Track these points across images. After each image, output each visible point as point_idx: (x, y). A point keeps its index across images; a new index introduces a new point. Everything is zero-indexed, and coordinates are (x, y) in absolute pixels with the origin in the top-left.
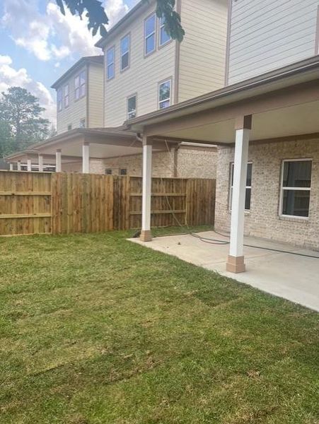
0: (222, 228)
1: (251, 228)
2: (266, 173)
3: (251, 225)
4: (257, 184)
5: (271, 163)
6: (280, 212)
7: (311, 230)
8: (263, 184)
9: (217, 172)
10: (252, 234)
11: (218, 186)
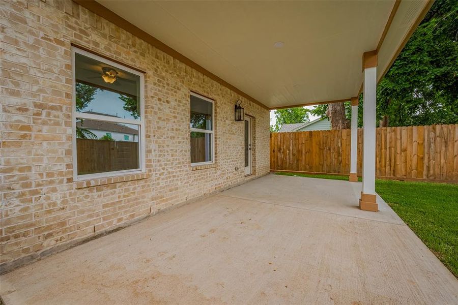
2: (173, 103)
3: (153, 194)
5: (179, 89)
10: (154, 209)
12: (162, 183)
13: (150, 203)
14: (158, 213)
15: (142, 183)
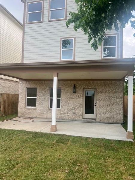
0: (22, 115)
1: (37, 114)
2: (43, 92)
3: (37, 113)
4: (40, 96)
5: (45, 88)
6: (50, 107)
7: (62, 112)
8: (42, 97)
9: (19, 91)
10: (37, 116)
11: (20, 97)
12: (40, 111)
13: (37, 115)
14: (36, 117)
15: (35, 110)
